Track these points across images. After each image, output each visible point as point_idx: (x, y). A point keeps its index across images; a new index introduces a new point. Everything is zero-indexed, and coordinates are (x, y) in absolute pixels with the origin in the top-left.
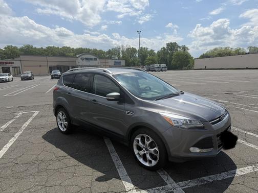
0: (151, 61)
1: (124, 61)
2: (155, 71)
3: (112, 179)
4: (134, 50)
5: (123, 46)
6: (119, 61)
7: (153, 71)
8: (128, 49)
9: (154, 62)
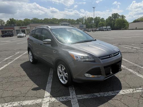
0: (101, 25)
1: (85, 25)
2: (103, 30)
3: (41, 89)
4: (92, 19)
5: (85, 17)
6: (82, 25)
7: (102, 31)
8: (88, 18)
9: (103, 25)
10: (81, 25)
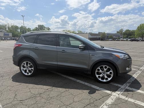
10: (6, 33)
